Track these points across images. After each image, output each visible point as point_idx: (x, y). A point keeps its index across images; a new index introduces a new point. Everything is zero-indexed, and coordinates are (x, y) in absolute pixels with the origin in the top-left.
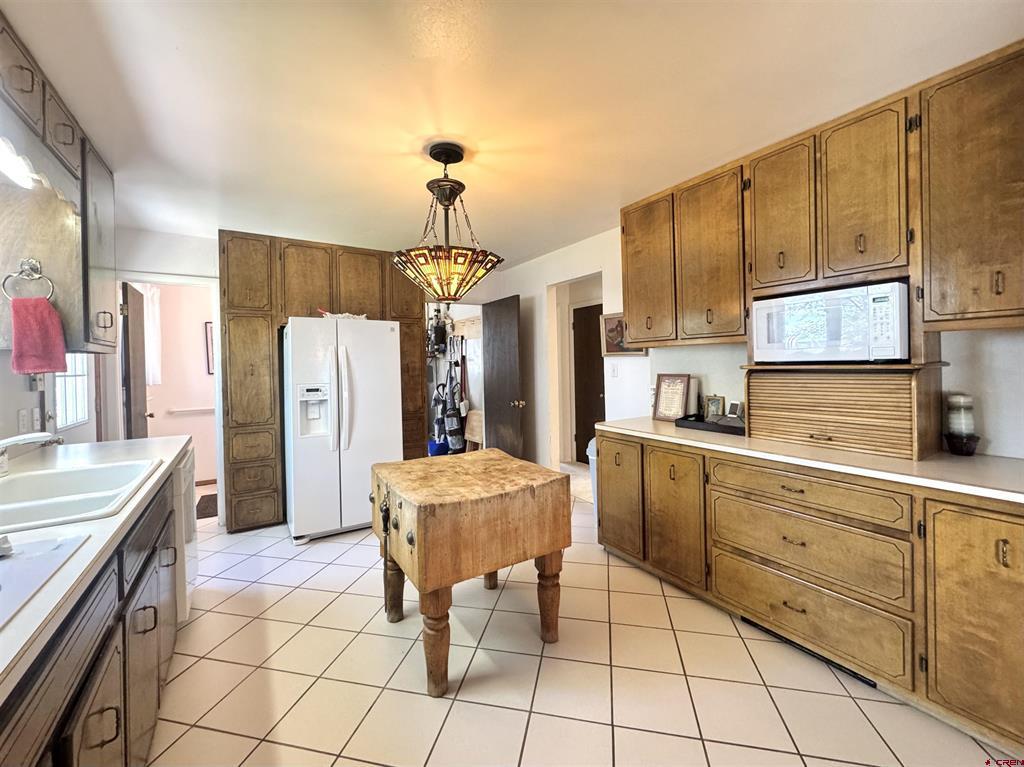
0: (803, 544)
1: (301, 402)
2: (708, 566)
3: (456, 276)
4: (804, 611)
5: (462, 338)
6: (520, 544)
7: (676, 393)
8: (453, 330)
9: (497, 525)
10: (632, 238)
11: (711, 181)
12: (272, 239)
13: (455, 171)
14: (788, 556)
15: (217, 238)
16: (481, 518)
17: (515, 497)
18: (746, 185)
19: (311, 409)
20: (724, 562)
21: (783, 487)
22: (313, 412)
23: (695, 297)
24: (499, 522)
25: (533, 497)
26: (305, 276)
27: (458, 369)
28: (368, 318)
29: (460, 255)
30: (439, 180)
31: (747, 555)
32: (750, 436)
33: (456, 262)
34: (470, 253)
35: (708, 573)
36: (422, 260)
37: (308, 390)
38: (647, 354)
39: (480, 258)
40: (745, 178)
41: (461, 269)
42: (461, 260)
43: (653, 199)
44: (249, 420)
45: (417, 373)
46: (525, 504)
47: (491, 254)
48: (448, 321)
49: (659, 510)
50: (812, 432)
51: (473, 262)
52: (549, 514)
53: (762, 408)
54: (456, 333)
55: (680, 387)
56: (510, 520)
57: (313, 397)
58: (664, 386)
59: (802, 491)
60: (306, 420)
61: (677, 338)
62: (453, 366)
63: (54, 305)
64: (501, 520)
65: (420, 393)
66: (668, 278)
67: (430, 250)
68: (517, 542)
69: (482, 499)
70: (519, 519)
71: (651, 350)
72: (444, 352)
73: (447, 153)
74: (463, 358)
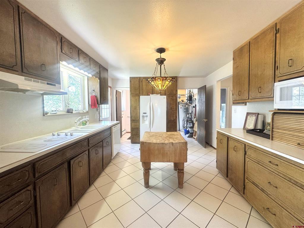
0: (276, 187)
1: (142, 116)
2: (244, 185)
3: (160, 84)
4: (275, 215)
5: (195, 99)
6: (168, 157)
7: (253, 120)
8: (194, 97)
9: (161, 151)
10: (236, 61)
11: (264, 33)
12: (140, 77)
13: (163, 55)
14: (270, 190)
15: (129, 79)
16: (156, 148)
17: (167, 144)
18: (277, 31)
19: (145, 118)
20: (249, 185)
21: (270, 162)
22: (145, 119)
23: (255, 82)
24: (162, 150)
25: (173, 146)
26: (147, 85)
27: (194, 108)
28: (161, 95)
29: (159, 79)
30: (159, 59)
31: (257, 186)
32: (272, 140)
33: (158, 81)
34: (161, 78)
35: (244, 188)
36: (150, 81)
37: (144, 113)
38: (246, 105)
39: (165, 79)
40: (277, 28)
41: (160, 82)
42: (159, 80)
43: (243, 45)
44: (135, 119)
45: (174, 109)
46: (170, 147)
47: (168, 77)
48: (192, 94)
49: (231, 161)
50: (299, 142)
51: (163, 80)
52: (178, 151)
53: (278, 129)
54: (194, 98)
55: (254, 118)
56: (165, 150)
57: (145, 115)
58: (249, 117)
59: (277, 165)
60: (144, 120)
61: (249, 99)
62: (193, 108)
63: (96, 97)
64: (162, 149)
65: (175, 115)
66: (247, 75)
67: (151, 79)
68: (167, 157)
69: (157, 143)
70: (168, 151)
71: (247, 103)
72: (191, 103)
73: (161, 50)
74: (196, 105)
